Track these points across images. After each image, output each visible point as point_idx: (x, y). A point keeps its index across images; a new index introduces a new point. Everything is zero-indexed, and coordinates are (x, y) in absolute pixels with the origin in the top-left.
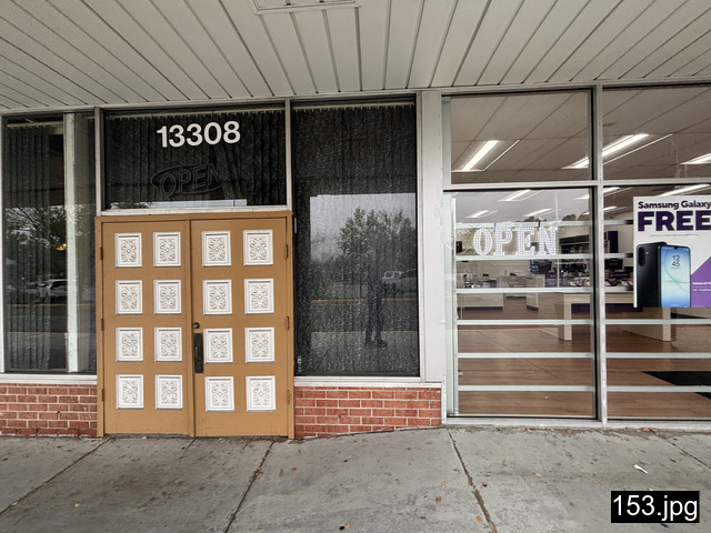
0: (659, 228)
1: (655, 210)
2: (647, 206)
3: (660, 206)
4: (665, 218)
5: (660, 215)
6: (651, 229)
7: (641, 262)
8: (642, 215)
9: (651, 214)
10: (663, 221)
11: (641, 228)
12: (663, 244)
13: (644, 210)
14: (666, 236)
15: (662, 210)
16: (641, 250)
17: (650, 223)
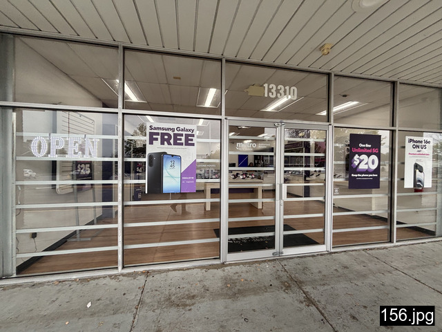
0: (162, 143)
1: (160, 131)
2: (155, 129)
3: (163, 129)
4: (166, 137)
5: (163, 135)
6: (157, 143)
7: (150, 164)
8: (151, 134)
9: (158, 134)
10: (165, 139)
11: (151, 143)
12: (165, 153)
13: (153, 131)
14: (166, 148)
15: (164, 131)
16: (151, 157)
17: (157, 139)
